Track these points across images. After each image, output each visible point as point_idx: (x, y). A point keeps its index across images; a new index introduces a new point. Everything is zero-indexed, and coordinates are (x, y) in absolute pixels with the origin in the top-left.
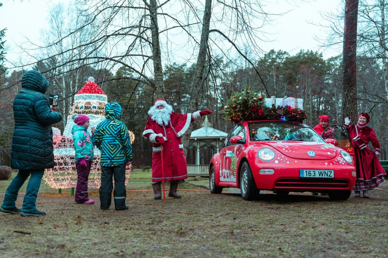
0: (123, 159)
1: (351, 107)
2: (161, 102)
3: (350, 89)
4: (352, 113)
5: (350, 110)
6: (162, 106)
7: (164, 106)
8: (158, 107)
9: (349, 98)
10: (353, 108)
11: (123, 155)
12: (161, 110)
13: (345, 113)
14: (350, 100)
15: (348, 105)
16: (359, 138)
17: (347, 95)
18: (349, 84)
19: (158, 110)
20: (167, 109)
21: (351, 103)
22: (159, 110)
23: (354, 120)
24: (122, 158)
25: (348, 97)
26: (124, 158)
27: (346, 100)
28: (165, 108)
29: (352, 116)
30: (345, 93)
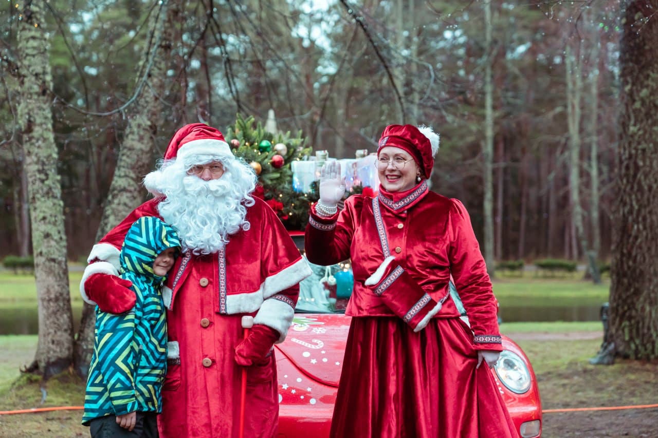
0: (95, 402)
1: (641, 132)
2: (212, 150)
3: (641, 77)
4: (644, 150)
5: (639, 143)
6: (215, 168)
7: (225, 165)
8: (198, 170)
9: (638, 105)
10: (647, 136)
11: (100, 389)
12: (214, 185)
13: (625, 149)
14: (640, 110)
15: (635, 125)
16: (399, 271)
17: (631, 94)
18: (637, 62)
19: (195, 183)
20: (236, 179)
21: (642, 121)
22: (202, 183)
23: (650, 172)
24: (95, 397)
25: (634, 101)
26: (101, 401)
27: (627, 110)
28: (228, 175)
29: (644, 161)
30: (628, 88)
